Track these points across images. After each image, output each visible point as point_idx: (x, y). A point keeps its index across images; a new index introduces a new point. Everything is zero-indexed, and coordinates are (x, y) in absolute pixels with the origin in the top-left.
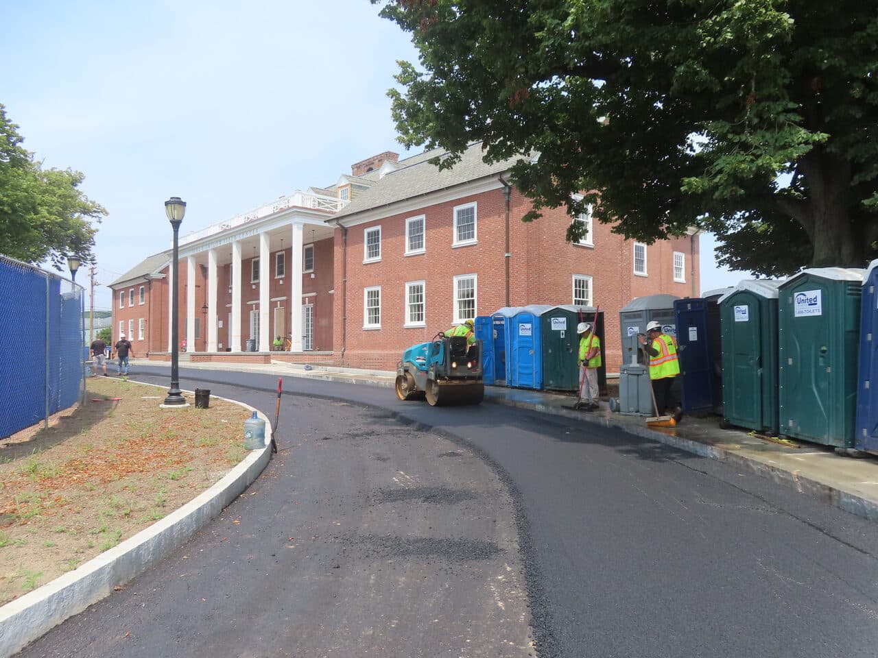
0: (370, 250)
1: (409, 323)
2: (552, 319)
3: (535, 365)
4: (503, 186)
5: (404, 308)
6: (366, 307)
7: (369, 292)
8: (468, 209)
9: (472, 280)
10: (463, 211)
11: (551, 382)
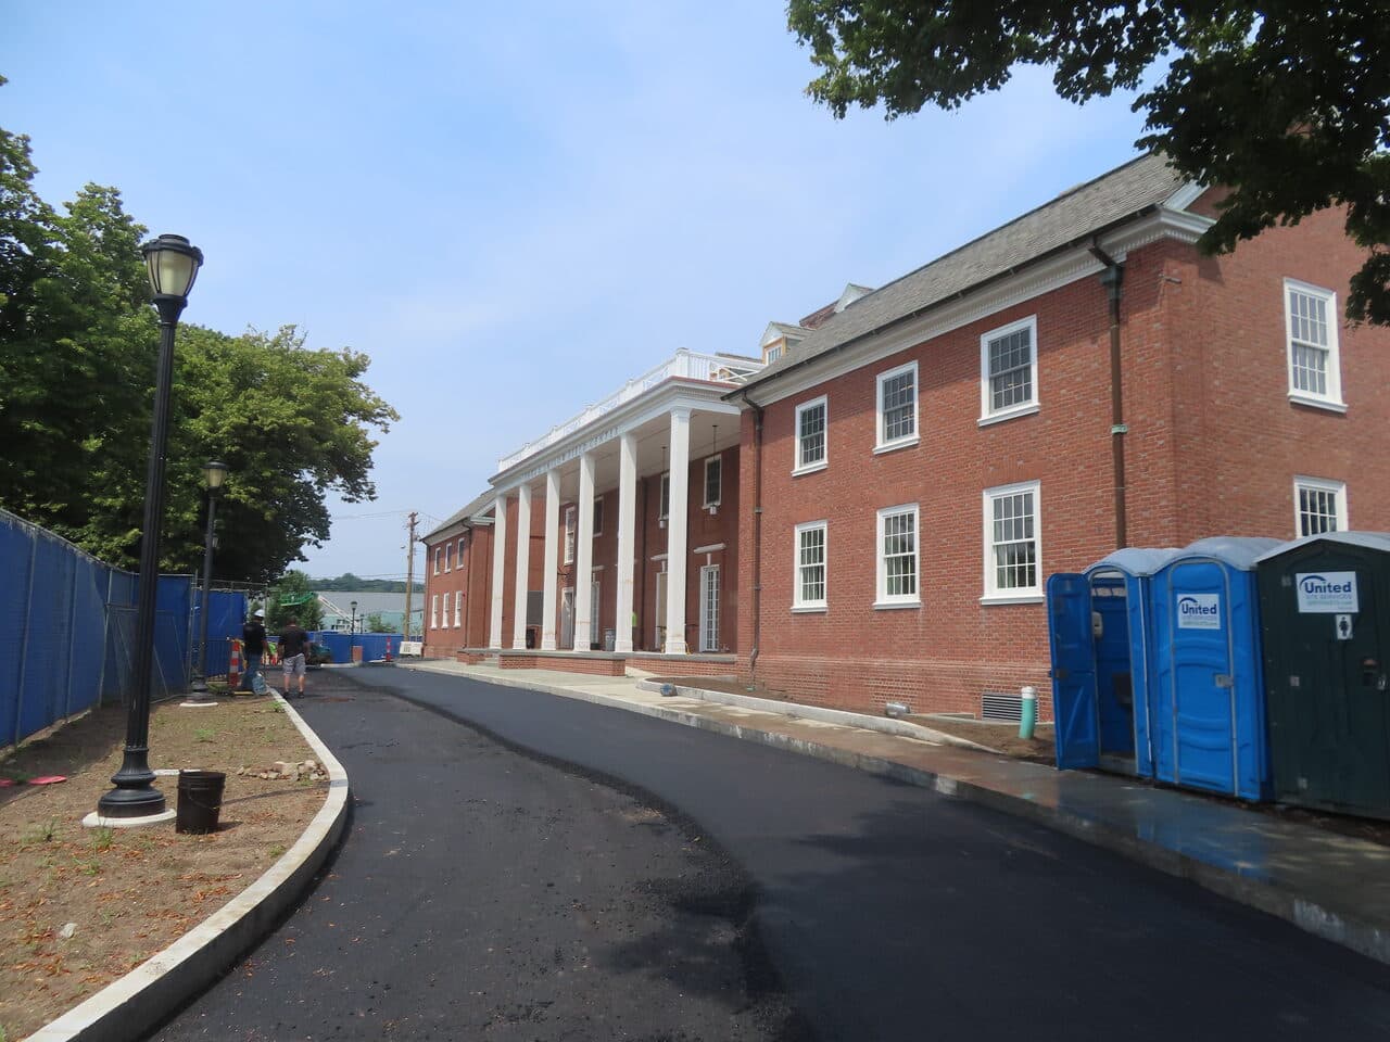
0: (806, 448)
1: (884, 599)
2: (1300, 577)
3: (1238, 724)
4: (1101, 267)
5: (874, 567)
6: (798, 565)
7: (803, 534)
8: (1014, 336)
9: (1029, 497)
10: (1004, 340)
11: (1303, 783)
